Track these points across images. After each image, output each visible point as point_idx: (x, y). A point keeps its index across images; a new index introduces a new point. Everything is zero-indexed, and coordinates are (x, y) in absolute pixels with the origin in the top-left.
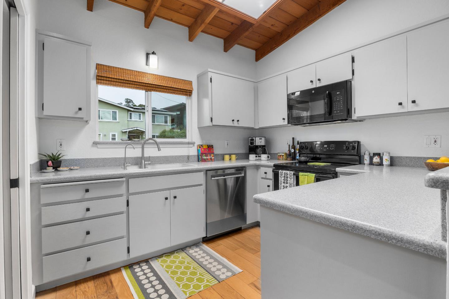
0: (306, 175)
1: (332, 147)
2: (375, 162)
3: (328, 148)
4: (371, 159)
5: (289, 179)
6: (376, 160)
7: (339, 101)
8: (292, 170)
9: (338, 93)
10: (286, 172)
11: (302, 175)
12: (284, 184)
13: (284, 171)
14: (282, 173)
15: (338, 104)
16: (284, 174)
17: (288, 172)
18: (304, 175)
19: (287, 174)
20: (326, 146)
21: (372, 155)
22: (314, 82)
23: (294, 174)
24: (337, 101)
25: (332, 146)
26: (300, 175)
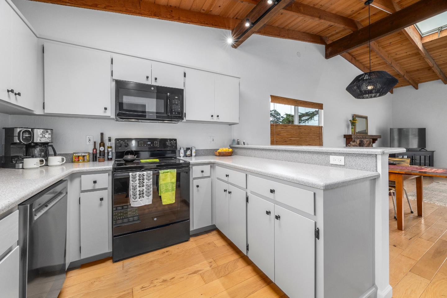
0: (168, 172)
1: (156, 144)
2: (188, 155)
3: (152, 145)
4: (185, 152)
5: (145, 181)
6: (188, 153)
7: (177, 104)
8: (145, 170)
9: (176, 97)
10: (141, 173)
11: (163, 173)
12: (140, 188)
13: (138, 173)
14: (136, 175)
15: (176, 107)
16: (139, 176)
17: (145, 173)
18: (166, 172)
19: (144, 176)
20: (150, 143)
21: (185, 149)
22: (150, 79)
23: (153, 174)
24: (175, 104)
25: (156, 142)
26: (161, 173)
